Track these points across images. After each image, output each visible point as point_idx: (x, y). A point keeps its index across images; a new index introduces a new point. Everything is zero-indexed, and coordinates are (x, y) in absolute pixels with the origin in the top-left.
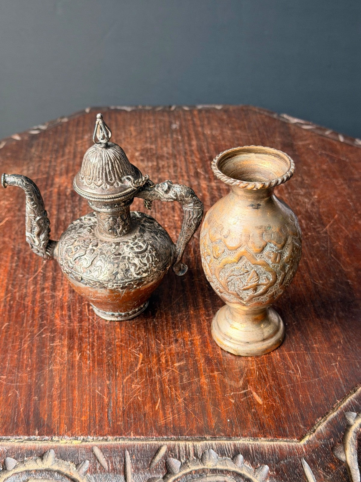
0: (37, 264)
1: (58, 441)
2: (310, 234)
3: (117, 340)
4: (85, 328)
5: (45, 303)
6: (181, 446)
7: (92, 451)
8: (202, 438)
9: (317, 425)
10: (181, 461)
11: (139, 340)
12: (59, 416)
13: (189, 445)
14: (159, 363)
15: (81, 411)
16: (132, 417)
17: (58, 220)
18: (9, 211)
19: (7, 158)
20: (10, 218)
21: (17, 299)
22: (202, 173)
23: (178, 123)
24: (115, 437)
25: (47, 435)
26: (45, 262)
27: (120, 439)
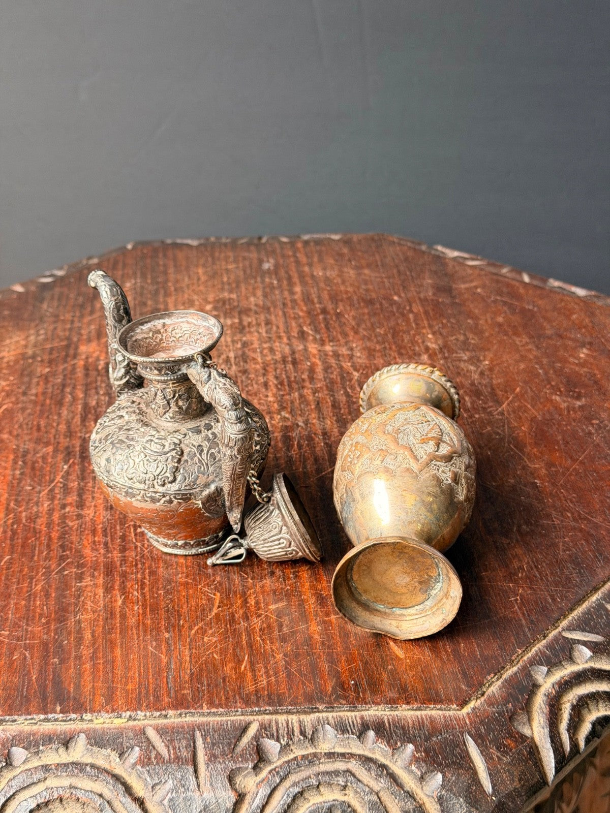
0: (53, 471)
1: (91, 720)
2: (477, 416)
3: (180, 576)
4: (130, 559)
5: (68, 526)
6: (280, 722)
7: (144, 734)
8: (312, 708)
9: (487, 685)
10: (280, 743)
11: (214, 575)
12: (91, 685)
13: (292, 719)
14: (246, 606)
15: (126, 677)
16: (205, 683)
17: (86, 406)
18: (8, 395)
19: (4, 318)
20: (11, 405)
21: (24, 521)
22: (310, 332)
23: (272, 261)
24: (179, 712)
25: (73, 713)
26: (66, 467)
27: (186, 714)
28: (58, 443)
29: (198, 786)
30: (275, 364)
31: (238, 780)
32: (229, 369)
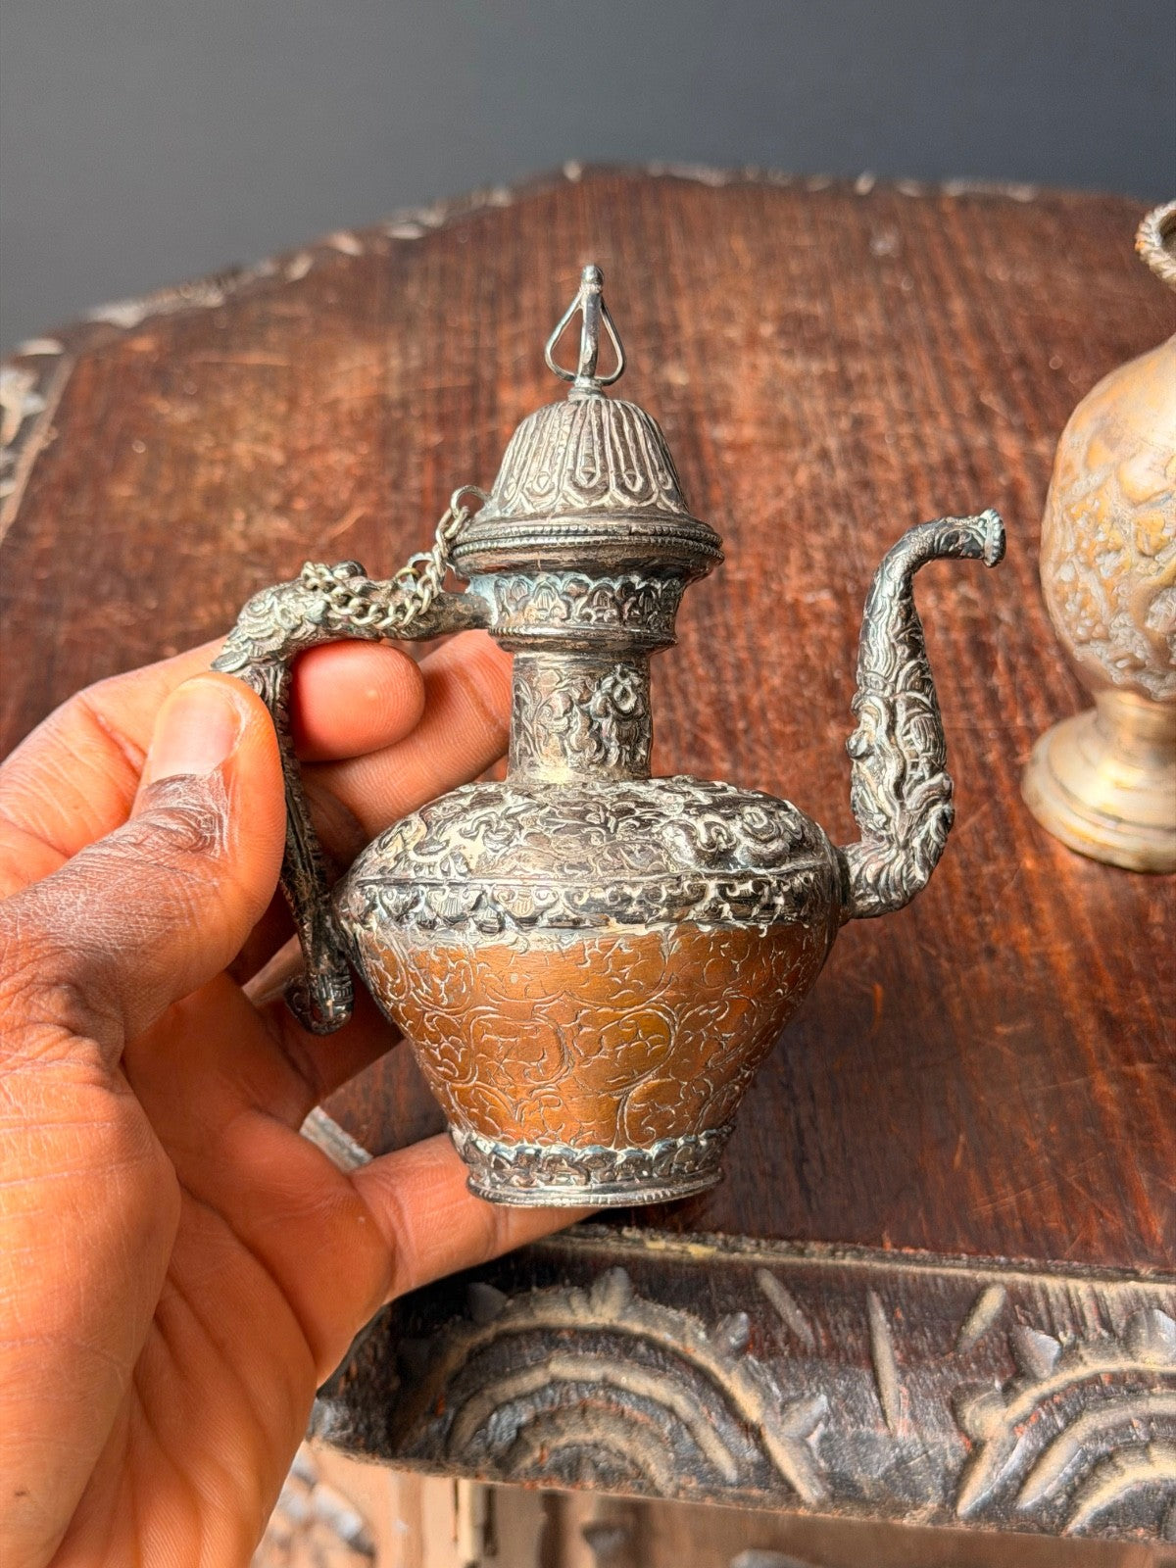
1: (640, 1241)
6: (1051, 1291)
7: (756, 1285)
8: (1125, 1271)
10: (1058, 1339)
13: (1077, 1290)
14: (945, 1021)
19: (329, 311)
20: (370, 510)
22: (998, 408)
23: (891, 236)
24: (829, 1246)
27: (845, 1251)
29: (884, 1413)
30: (930, 474)
31: (969, 1411)
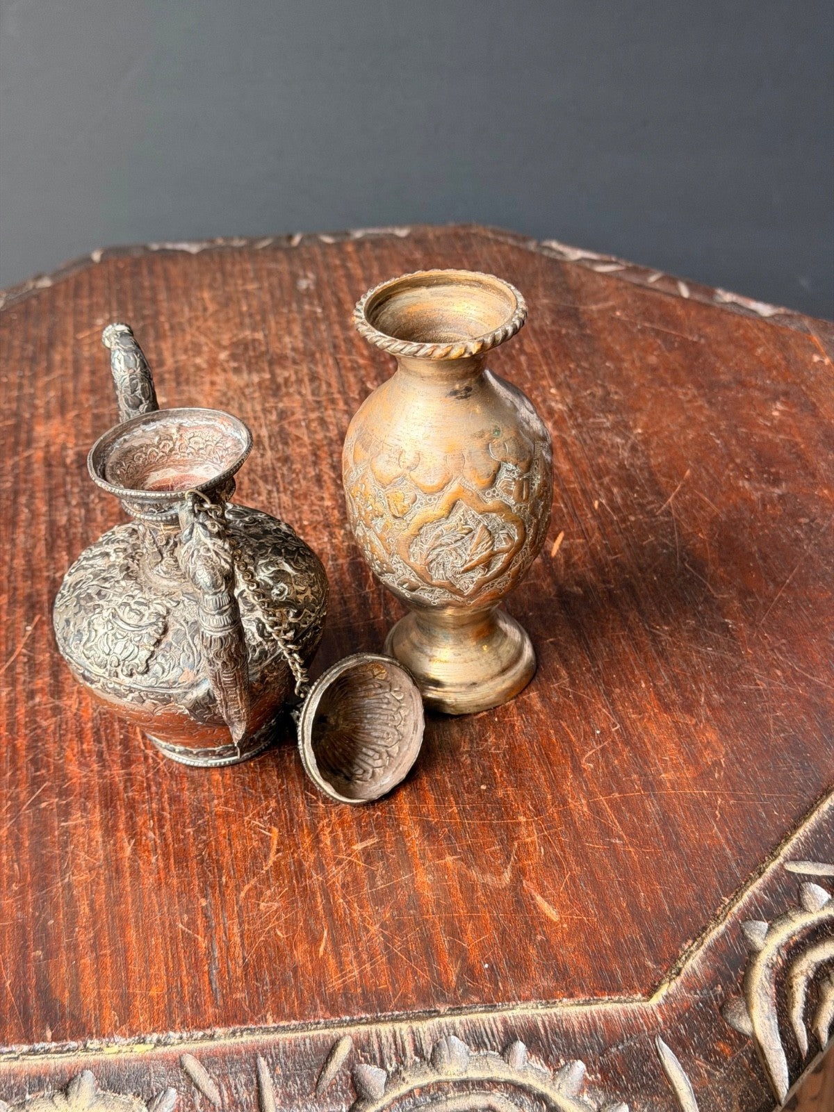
0: (11, 636)
1: (100, 1049)
2: (632, 518)
3: (216, 802)
4: (139, 778)
5: (40, 727)
6: (383, 1034)
7: (182, 1066)
8: (430, 1012)
9: (684, 958)
10: (386, 1070)
11: (266, 798)
12: (96, 991)
13: (401, 1029)
14: (318, 848)
15: (147, 976)
16: (267, 979)
17: (52, 524)
23: (311, 275)
24: (231, 1029)
25: (72, 1039)
26: (29, 628)
27: (242, 1032)
28: (15, 589)
30: (330, 444)
32: (262, 456)
